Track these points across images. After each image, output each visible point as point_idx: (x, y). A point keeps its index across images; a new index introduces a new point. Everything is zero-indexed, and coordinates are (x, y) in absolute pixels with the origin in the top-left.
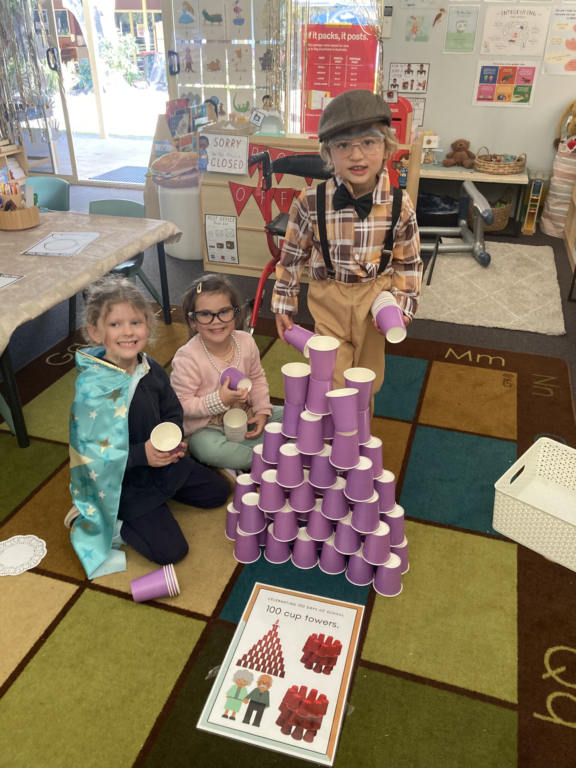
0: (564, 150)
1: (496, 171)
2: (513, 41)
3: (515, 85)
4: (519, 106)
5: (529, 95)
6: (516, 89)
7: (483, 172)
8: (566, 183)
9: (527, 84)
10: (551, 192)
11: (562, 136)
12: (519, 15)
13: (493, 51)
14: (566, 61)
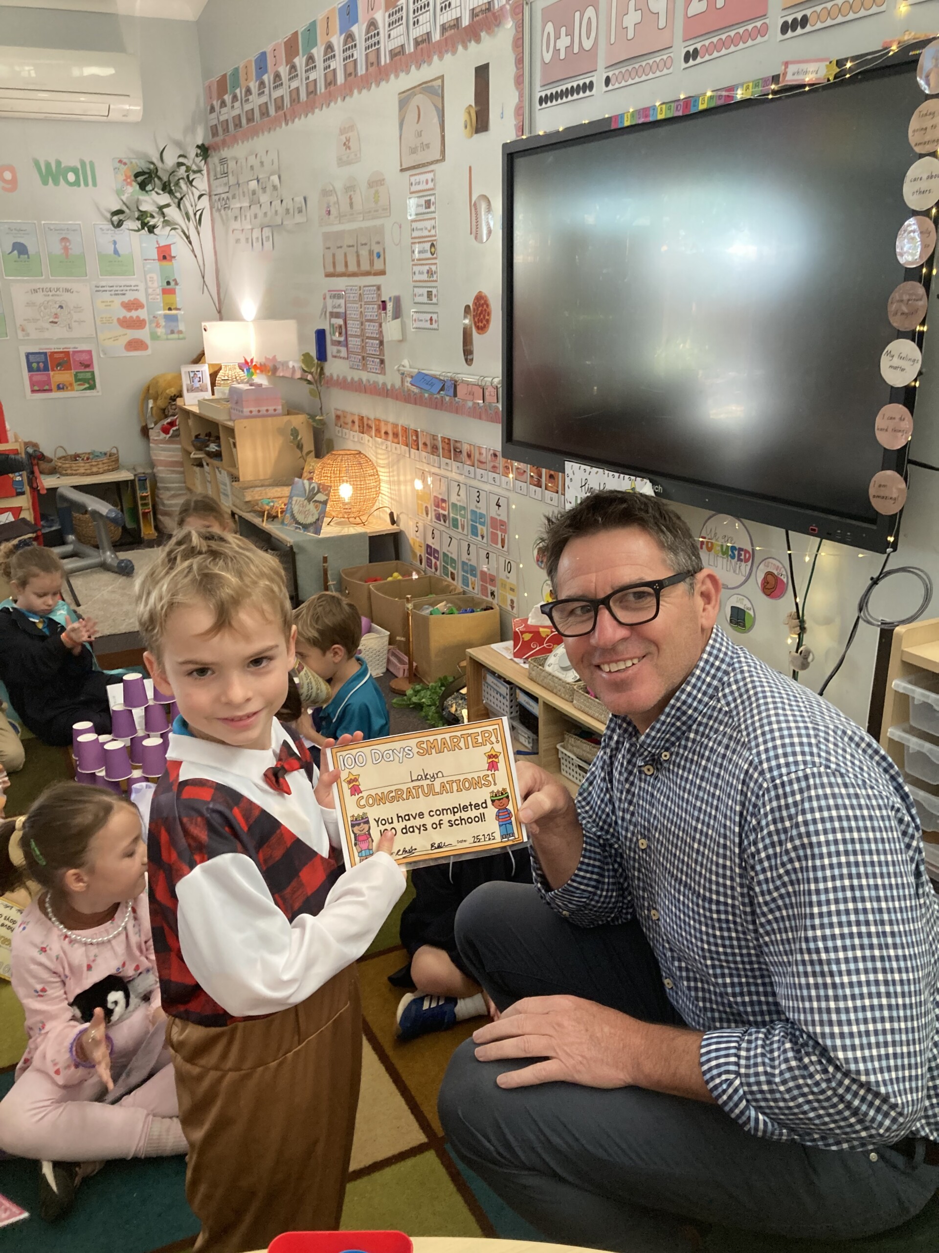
0: (159, 436)
1: (89, 471)
2: (56, 323)
3: (73, 372)
4: (86, 394)
5: (93, 379)
6: (76, 376)
7: (72, 475)
8: (173, 472)
9: (87, 370)
10: (159, 485)
11: (149, 422)
12: (53, 293)
13: (34, 335)
14: (124, 341)
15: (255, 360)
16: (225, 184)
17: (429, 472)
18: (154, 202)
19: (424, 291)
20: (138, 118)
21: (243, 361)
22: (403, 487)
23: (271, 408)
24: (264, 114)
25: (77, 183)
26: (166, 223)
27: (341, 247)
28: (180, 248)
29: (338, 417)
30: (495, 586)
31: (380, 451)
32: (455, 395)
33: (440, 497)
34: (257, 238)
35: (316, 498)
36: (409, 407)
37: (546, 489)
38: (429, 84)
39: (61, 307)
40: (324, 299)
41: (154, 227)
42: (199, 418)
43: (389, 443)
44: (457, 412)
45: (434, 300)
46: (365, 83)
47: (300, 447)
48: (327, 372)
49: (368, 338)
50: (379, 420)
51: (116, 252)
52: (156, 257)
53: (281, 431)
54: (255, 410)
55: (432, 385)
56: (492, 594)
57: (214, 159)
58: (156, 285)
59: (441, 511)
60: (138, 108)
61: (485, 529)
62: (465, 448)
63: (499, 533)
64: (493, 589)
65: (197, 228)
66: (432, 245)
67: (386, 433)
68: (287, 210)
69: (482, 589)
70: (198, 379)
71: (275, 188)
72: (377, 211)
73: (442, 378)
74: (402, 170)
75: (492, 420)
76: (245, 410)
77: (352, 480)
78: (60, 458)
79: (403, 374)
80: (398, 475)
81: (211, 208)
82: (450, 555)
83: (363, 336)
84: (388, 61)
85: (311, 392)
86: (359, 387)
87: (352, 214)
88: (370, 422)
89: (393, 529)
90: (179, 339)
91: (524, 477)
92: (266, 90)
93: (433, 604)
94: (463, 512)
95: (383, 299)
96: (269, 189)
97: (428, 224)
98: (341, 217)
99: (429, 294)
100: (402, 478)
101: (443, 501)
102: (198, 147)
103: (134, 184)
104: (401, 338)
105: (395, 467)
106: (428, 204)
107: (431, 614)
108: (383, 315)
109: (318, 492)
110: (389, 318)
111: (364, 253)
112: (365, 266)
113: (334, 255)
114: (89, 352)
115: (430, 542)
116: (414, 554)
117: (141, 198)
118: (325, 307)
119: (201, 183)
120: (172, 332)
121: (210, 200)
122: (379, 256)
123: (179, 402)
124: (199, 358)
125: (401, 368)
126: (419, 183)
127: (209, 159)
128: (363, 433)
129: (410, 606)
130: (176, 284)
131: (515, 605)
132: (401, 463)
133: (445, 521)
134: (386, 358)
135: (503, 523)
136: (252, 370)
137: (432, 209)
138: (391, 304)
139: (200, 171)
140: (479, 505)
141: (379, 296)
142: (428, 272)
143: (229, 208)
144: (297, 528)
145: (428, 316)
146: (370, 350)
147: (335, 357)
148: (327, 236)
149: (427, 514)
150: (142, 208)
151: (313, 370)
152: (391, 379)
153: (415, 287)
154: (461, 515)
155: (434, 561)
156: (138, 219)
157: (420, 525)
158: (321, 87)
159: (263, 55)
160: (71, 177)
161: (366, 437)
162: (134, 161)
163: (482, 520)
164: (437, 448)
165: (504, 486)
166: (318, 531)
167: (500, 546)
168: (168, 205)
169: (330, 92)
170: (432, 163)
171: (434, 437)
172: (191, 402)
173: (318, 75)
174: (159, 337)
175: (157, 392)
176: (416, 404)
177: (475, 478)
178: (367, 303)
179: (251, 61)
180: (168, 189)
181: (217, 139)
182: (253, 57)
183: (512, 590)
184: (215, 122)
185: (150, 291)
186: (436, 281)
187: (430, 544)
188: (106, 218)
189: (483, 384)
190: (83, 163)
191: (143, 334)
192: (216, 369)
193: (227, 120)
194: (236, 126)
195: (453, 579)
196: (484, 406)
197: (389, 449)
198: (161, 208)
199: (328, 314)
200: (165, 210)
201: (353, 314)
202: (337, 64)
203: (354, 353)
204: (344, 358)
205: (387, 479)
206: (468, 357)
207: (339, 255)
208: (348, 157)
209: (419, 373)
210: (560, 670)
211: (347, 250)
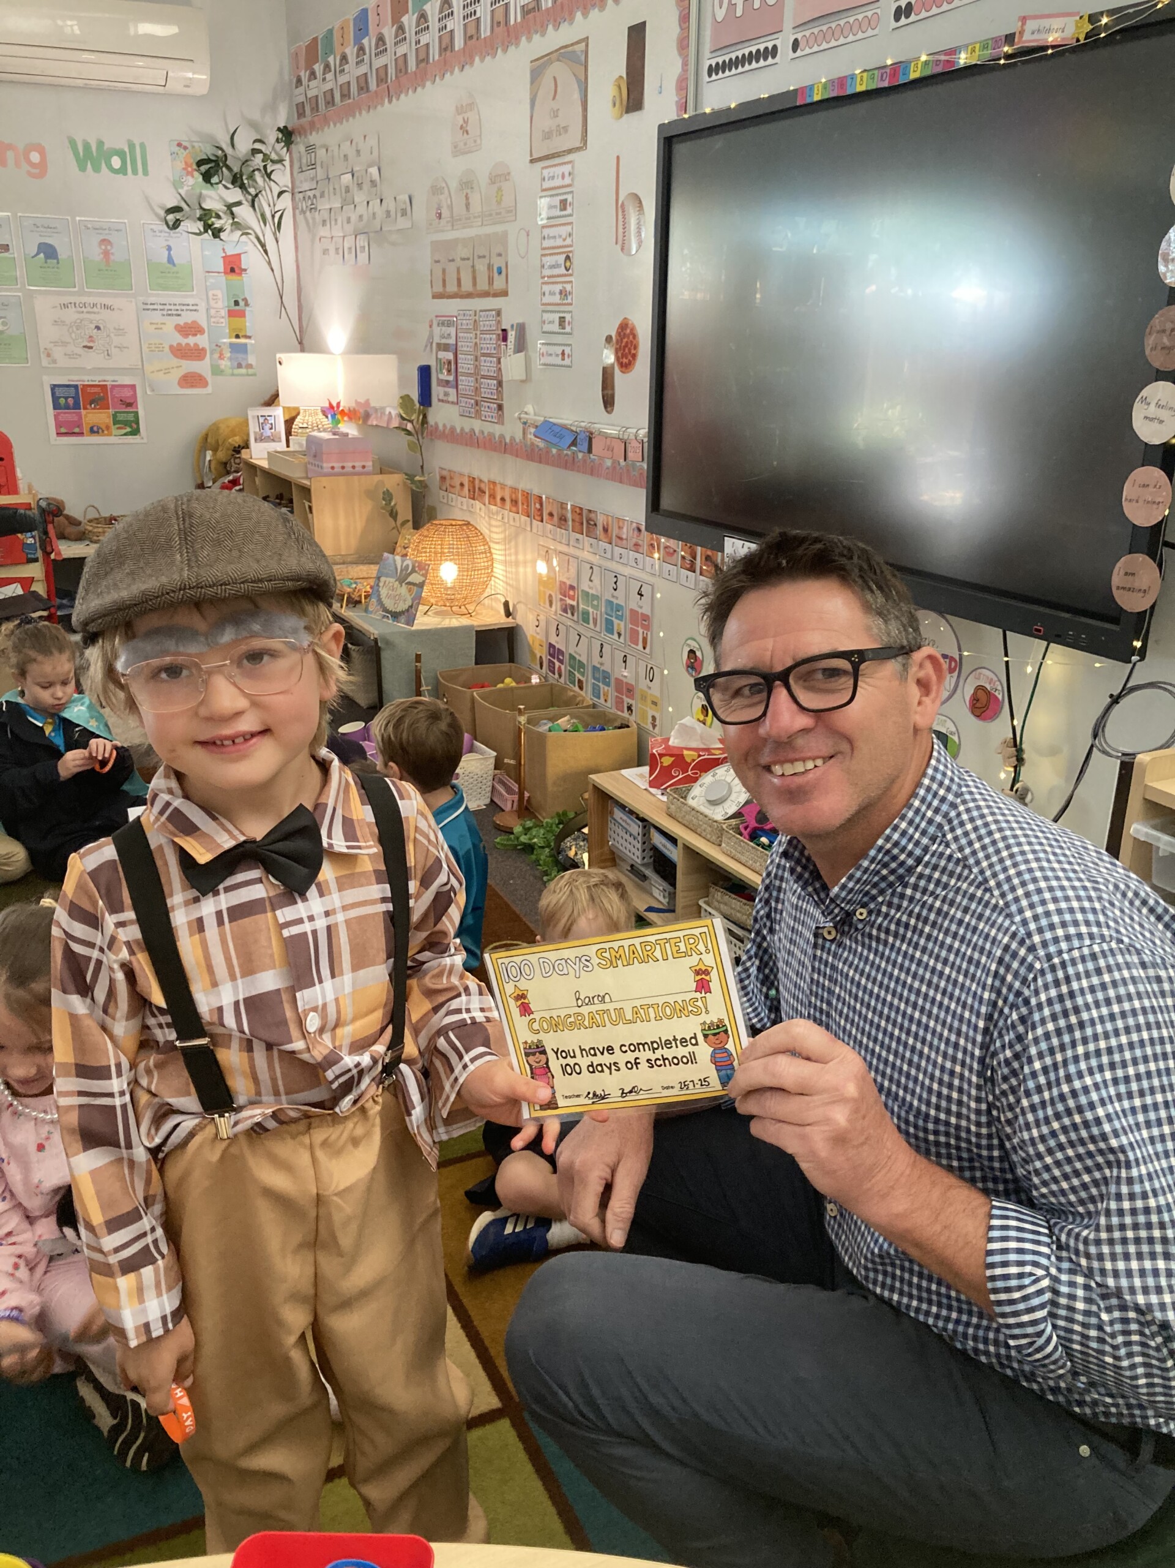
2: (91, 348)
3: (111, 411)
4: (126, 441)
5: (137, 423)
6: (115, 416)
9: (129, 409)
11: (207, 479)
12: (89, 309)
13: (63, 362)
14: (177, 374)
15: (342, 404)
16: (312, 179)
17: (555, 550)
18: (221, 198)
19: (556, 317)
20: (204, 90)
21: (327, 405)
22: (521, 570)
23: (359, 465)
24: (362, 89)
25: (123, 170)
26: (236, 225)
27: (453, 260)
28: (252, 259)
29: (443, 478)
30: (632, 697)
31: (494, 523)
32: (590, 451)
33: (568, 583)
34: (350, 249)
35: (410, 579)
36: (533, 465)
37: (701, 574)
38: (570, 49)
39: (98, 328)
40: (431, 326)
41: (220, 230)
42: (267, 474)
43: (506, 512)
44: (592, 474)
45: (568, 329)
46: (490, 48)
47: (393, 515)
48: (431, 420)
49: (484, 377)
50: (494, 483)
51: (170, 260)
52: (222, 270)
53: (370, 494)
54: (337, 465)
55: (561, 437)
56: (629, 708)
57: (299, 147)
58: (220, 304)
59: (570, 602)
60: (204, 77)
61: (622, 624)
62: (601, 520)
63: (641, 631)
64: (631, 701)
65: (274, 234)
66: (568, 258)
67: (503, 499)
68: (388, 213)
69: (617, 703)
70: (269, 426)
71: (373, 183)
72: (499, 213)
73: (574, 429)
74: (532, 161)
75: (635, 484)
76: (325, 465)
77: (457, 557)
78: (90, 521)
79: (525, 423)
80: (516, 554)
81: (294, 209)
82: (578, 657)
83: (477, 374)
84: (519, 20)
85: (411, 446)
86: (470, 440)
87: (469, 218)
88: (482, 486)
89: (508, 622)
90: (248, 375)
91: (673, 559)
92: (366, 57)
93: (553, 719)
94: (595, 603)
95: (504, 327)
96: (366, 186)
97: (564, 231)
98: (453, 222)
99: (562, 320)
100: (521, 557)
101: (572, 587)
102: (279, 129)
103: (196, 174)
104: (524, 378)
105: (513, 543)
106: (564, 204)
107: (550, 730)
108: (503, 347)
109: (413, 571)
110: (510, 352)
111: (481, 267)
112: (483, 285)
113: (444, 271)
114: (133, 387)
115: (553, 640)
116: (533, 654)
117: (204, 192)
118: (431, 336)
119: (282, 177)
120: (240, 366)
121: (293, 199)
122: (500, 273)
123: (244, 454)
124: (272, 400)
125: (523, 416)
126: (553, 178)
127: (293, 146)
128: (474, 499)
129: (523, 719)
130: (247, 304)
131: (657, 723)
132: (521, 539)
133: (573, 614)
134: (505, 404)
135: (645, 618)
136: (338, 417)
137: (569, 211)
138: (513, 333)
139: (280, 161)
140: (615, 593)
141: (499, 322)
142: (561, 292)
143: (315, 209)
144: (384, 617)
145: (559, 350)
146: (485, 393)
147: (442, 401)
148: (436, 246)
149: (551, 605)
150: (205, 206)
151: (414, 417)
152: (511, 430)
153: (543, 311)
154: (593, 606)
155: (557, 664)
156: (200, 219)
157: (542, 618)
158: (435, 54)
159: (365, 12)
160: (116, 162)
161: (477, 504)
162: (196, 144)
163: (620, 613)
164: (566, 520)
165: (648, 569)
166: (410, 621)
167: (640, 647)
168: (239, 204)
169: (445, 61)
170: (570, 151)
171: (563, 506)
172: (258, 454)
173: (430, 38)
174: (222, 371)
175: (217, 442)
176: (540, 462)
177: (612, 559)
178: (483, 332)
179: (347, 21)
180: (239, 183)
181: (303, 121)
182: (351, 15)
183: (655, 703)
184: (302, 99)
185: (213, 312)
186: (571, 304)
187: (553, 643)
188: (157, 215)
189: (626, 437)
190: (132, 146)
191: (202, 367)
192: (294, 414)
193: (317, 97)
194: (327, 103)
195: (581, 688)
196: (627, 465)
197: (506, 520)
198: (230, 207)
199: (434, 345)
200: (234, 209)
201: (463, 346)
202: (455, 24)
203: (465, 396)
204: (453, 403)
205: (502, 558)
206: (608, 402)
207: (451, 269)
208: (465, 144)
209: (546, 422)
210: (707, 804)
211: (458, 262)
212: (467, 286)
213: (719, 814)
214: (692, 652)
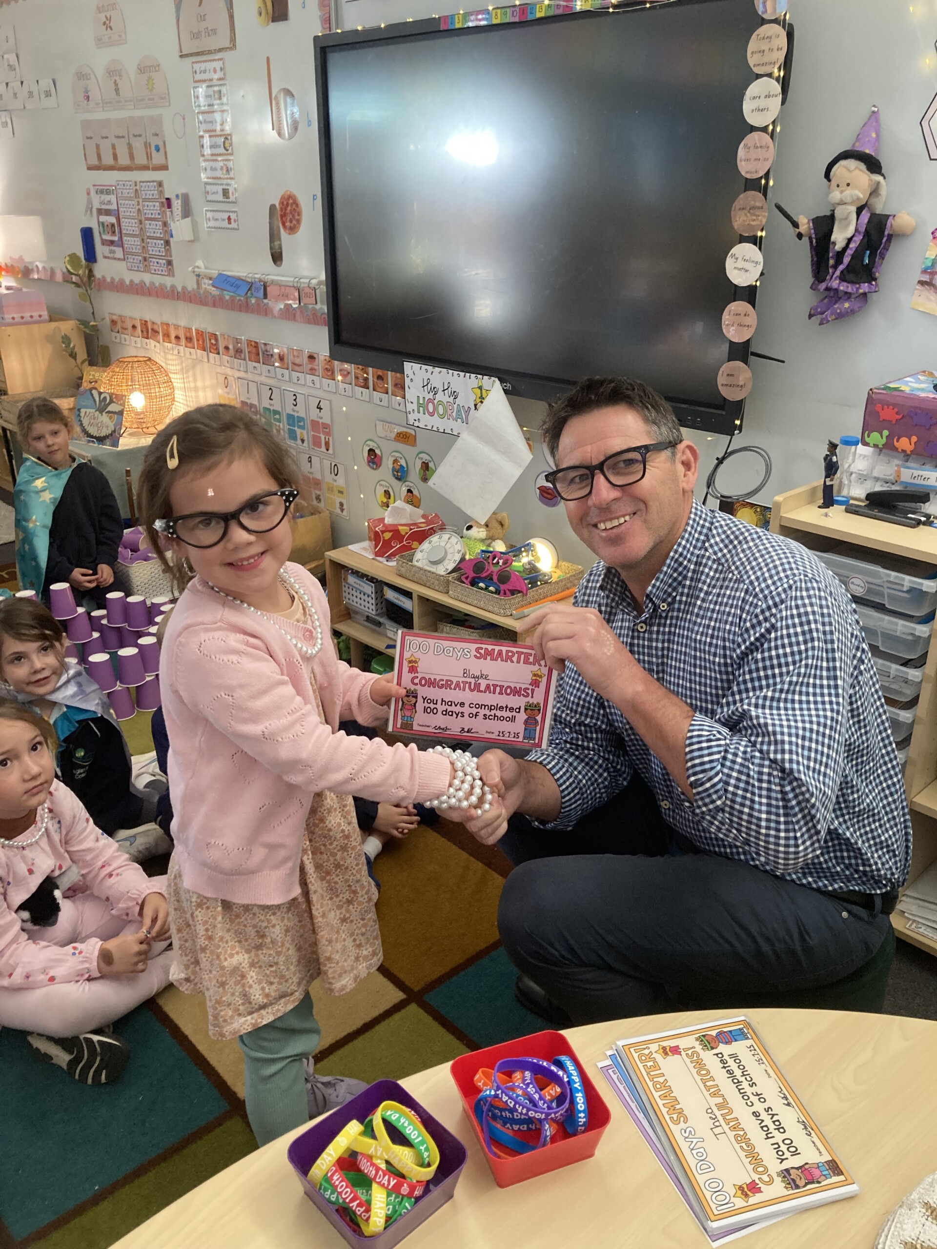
17: (234, 376)
19: (220, 189)
23: (35, 314)
27: (107, 138)
30: (320, 490)
31: (170, 357)
32: (265, 296)
35: (109, 409)
37: (374, 390)
40: (88, 194)
43: (181, 348)
44: (266, 315)
45: (232, 199)
47: (73, 355)
48: (98, 274)
50: (168, 325)
53: (49, 339)
55: (238, 287)
56: (318, 498)
61: (305, 432)
62: (276, 351)
63: (323, 437)
64: (318, 492)
66: (226, 140)
67: (177, 338)
68: (31, 94)
72: (153, 99)
73: (249, 280)
75: (316, 323)
76: (6, 316)
77: (146, 388)
79: (198, 276)
80: (195, 381)
83: (142, 235)
85: (78, 295)
86: (139, 290)
87: (119, 102)
88: (156, 327)
94: (277, 417)
95: (167, 196)
97: (219, 117)
98: (104, 103)
99: (225, 193)
100: (199, 384)
104: (192, 238)
105: (191, 373)
106: (219, 95)
108: (168, 213)
109: (111, 401)
110: (177, 217)
111: (138, 144)
112: (141, 159)
113: (98, 146)
118: (90, 202)
125: (196, 270)
126: (205, 71)
128: (147, 338)
131: (345, 507)
132: (198, 368)
134: (175, 260)
135: (326, 426)
138: (179, 201)
140: (295, 408)
141: (161, 193)
142: (222, 169)
144: (89, 441)
145: (226, 216)
146: (152, 250)
147: (105, 257)
148: (86, 125)
151: (81, 272)
152: (183, 279)
153: (206, 184)
154: (275, 420)
161: (151, 343)
163: (302, 424)
164: (241, 352)
165: (325, 388)
166: (115, 444)
167: (323, 449)
170: (221, 50)
171: (239, 341)
176: (213, 306)
177: (290, 381)
178: (145, 200)
183: (341, 492)
186: (233, 178)
189: (299, 285)
197: (182, 354)
199: (94, 211)
203: (133, 254)
204: (119, 259)
205: (182, 385)
206: (277, 257)
207: (105, 146)
208: (110, 38)
209: (220, 275)
210: (429, 564)
211: (115, 141)
212: (124, 160)
213: (441, 570)
214: (371, 451)
